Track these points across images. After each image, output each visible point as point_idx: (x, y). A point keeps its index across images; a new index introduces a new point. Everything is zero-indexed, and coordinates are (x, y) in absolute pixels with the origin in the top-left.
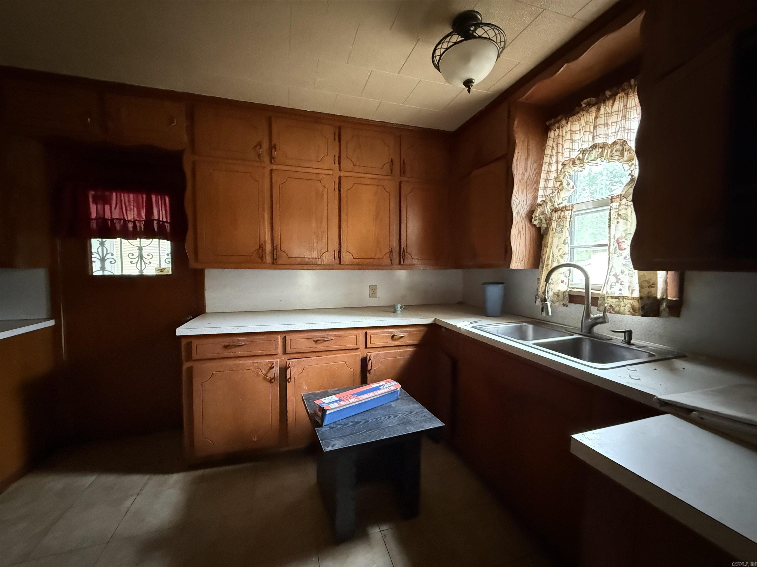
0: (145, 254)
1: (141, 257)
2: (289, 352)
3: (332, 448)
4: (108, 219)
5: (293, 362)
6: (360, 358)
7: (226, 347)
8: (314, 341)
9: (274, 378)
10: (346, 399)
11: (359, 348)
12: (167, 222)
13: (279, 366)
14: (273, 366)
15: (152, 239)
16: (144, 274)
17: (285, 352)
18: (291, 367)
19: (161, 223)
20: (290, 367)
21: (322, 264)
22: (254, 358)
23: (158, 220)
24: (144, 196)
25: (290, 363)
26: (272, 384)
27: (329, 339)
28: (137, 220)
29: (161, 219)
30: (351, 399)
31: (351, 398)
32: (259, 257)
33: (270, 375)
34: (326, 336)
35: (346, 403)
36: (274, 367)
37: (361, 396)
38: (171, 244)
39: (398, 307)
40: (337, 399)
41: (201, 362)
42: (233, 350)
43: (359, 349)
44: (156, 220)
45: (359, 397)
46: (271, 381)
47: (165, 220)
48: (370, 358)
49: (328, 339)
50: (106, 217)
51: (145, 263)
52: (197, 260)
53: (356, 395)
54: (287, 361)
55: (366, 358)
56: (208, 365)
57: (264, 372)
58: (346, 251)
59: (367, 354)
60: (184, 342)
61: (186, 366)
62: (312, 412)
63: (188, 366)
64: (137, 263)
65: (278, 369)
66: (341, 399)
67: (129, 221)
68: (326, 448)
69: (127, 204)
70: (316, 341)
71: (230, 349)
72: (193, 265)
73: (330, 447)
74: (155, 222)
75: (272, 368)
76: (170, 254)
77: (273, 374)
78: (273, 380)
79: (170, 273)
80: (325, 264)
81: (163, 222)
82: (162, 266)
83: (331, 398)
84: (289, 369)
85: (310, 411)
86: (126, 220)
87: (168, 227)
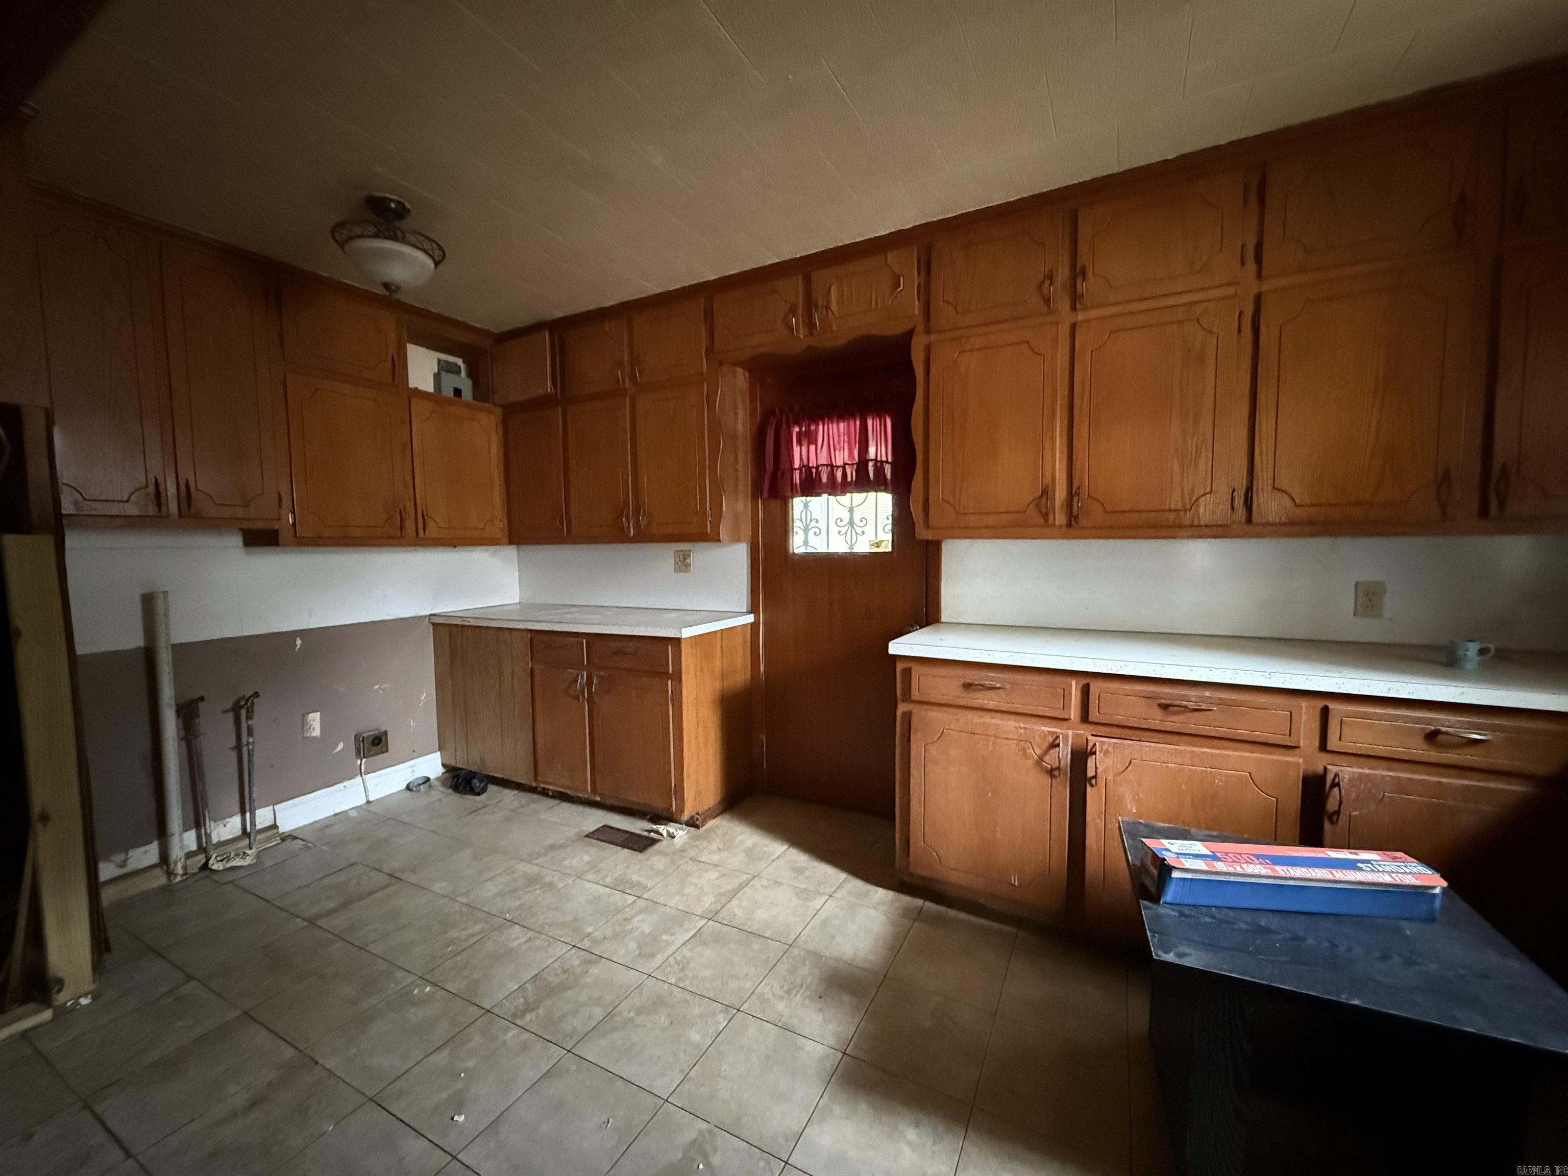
0: (856, 520)
1: (851, 523)
2: (1094, 720)
3: (1177, 959)
4: (813, 467)
5: (1103, 742)
6: (1301, 774)
7: (968, 686)
8: (1159, 705)
9: (1058, 768)
10: (1234, 861)
11: (1299, 747)
12: (887, 462)
13: (1072, 746)
14: (1057, 742)
15: (867, 492)
16: (855, 550)
17: (1085, 718)
18: (1098, 753)
19: (879, 464)
20: (1095, 753)
21: (1196, 523)
22: (1018, 718)
23: (876, 460)
24: (858, 423)
25: (1095, 745)
26: (1053, 780)
27: (1203, 707)
28: (848, 464)
29: (879, 458)
30: (1251, 866)
31: (1250, 863)
32: (1041, 512)
33: (1050, 760)
34: (1193, 699)
35: (1231, 870)
36: (1058, 745)
37: (1285, 868)
38: (893, 499)
39: (1467, 650)
40: (1206, 852)
41: (925, 706)
42: (980, 695)
43: (1297, 750)
44: (872, 460)
45: (1277, 868)
46: (1051, 772)
47: (884, 459)
48: (1337, 781)
49: (1200, 706)
50: (811, 465)
51: (857, 533)
52: (927, 525)
53: (1266, 861)
54: (1090, 738)
55: (1323, 777)
56: (935, 715)
57: (1038, 752)
58: (1270, 488)
59: (1325, 768)
60: (900, 667)
61: (902, 708)
62: (1138, 863)
63: (905, 710)
64: (846, 533)
65: (1067, 752)
66: (1219, 855)
67: (838, 467)
68: (1160, 953)
69: (836, 439)
70: (1165, 707)
71: (974, 691)
72: (922, 533)
73: (1172, 954)
74: (871, 464)
75: (1054, 745)
76: (890, 518)
77: (1057, 759)
78: (1056, 773)
79: (889, 549)
80: (1202, 523)
81: (882, 462)
82: (879, 539)
83: (1188, 846)
84: (1094, 756)
85: (1132, 860)
86: (834, 465)
87: (888, 469)
